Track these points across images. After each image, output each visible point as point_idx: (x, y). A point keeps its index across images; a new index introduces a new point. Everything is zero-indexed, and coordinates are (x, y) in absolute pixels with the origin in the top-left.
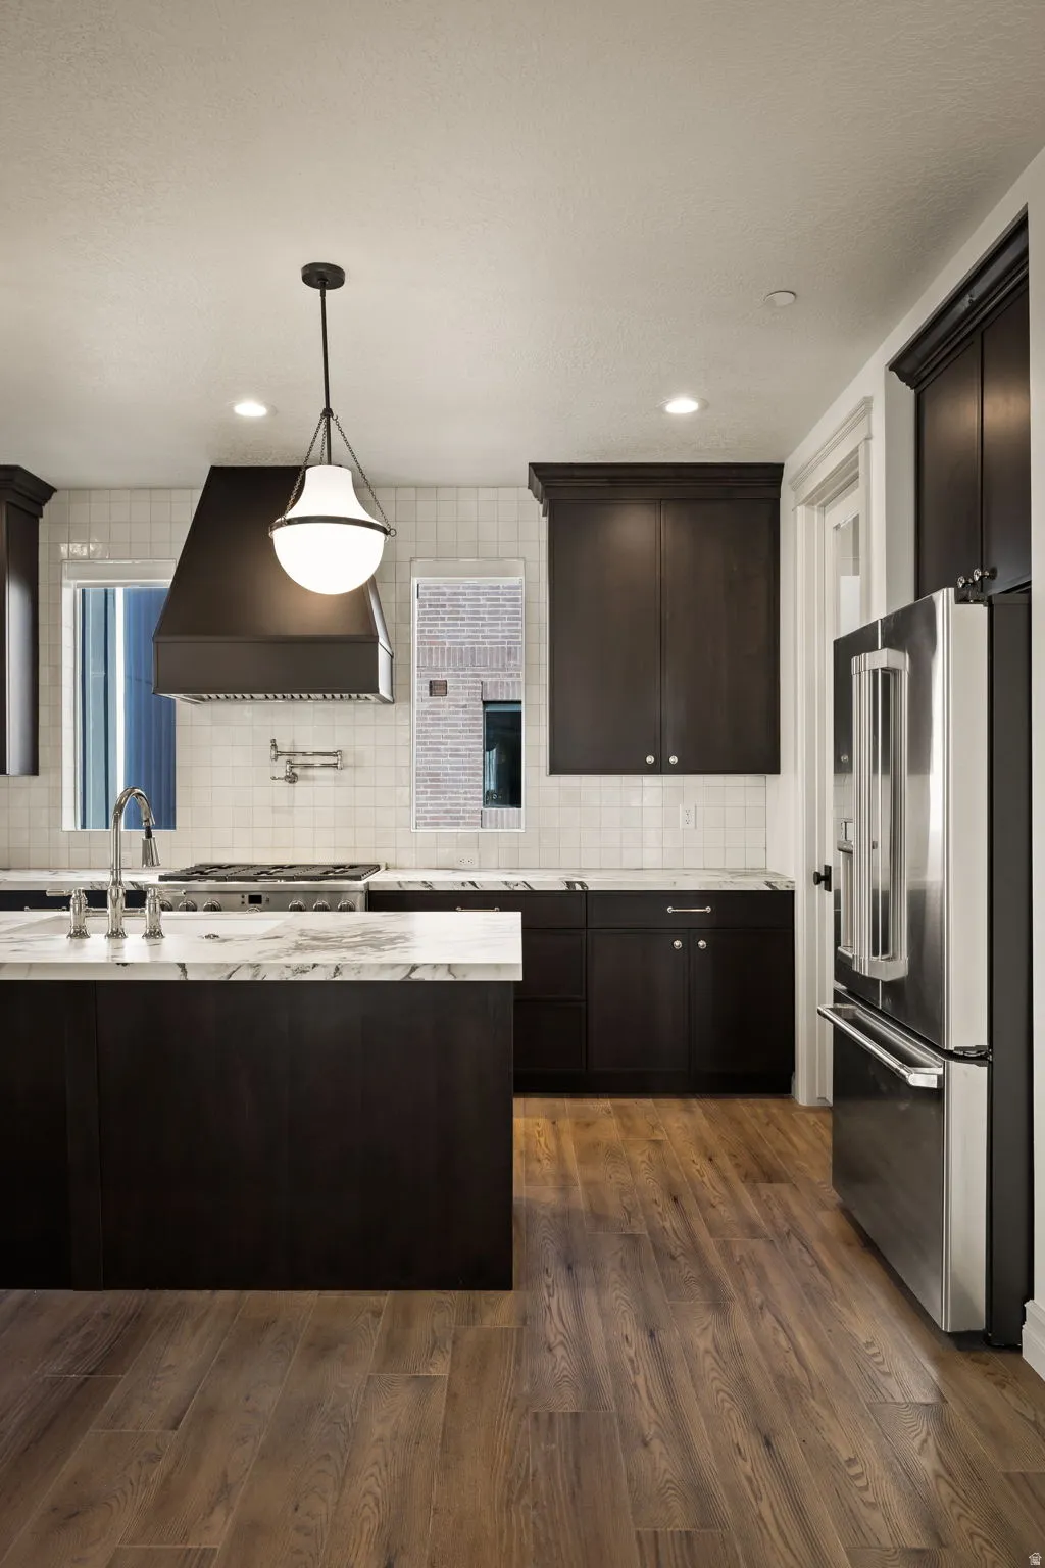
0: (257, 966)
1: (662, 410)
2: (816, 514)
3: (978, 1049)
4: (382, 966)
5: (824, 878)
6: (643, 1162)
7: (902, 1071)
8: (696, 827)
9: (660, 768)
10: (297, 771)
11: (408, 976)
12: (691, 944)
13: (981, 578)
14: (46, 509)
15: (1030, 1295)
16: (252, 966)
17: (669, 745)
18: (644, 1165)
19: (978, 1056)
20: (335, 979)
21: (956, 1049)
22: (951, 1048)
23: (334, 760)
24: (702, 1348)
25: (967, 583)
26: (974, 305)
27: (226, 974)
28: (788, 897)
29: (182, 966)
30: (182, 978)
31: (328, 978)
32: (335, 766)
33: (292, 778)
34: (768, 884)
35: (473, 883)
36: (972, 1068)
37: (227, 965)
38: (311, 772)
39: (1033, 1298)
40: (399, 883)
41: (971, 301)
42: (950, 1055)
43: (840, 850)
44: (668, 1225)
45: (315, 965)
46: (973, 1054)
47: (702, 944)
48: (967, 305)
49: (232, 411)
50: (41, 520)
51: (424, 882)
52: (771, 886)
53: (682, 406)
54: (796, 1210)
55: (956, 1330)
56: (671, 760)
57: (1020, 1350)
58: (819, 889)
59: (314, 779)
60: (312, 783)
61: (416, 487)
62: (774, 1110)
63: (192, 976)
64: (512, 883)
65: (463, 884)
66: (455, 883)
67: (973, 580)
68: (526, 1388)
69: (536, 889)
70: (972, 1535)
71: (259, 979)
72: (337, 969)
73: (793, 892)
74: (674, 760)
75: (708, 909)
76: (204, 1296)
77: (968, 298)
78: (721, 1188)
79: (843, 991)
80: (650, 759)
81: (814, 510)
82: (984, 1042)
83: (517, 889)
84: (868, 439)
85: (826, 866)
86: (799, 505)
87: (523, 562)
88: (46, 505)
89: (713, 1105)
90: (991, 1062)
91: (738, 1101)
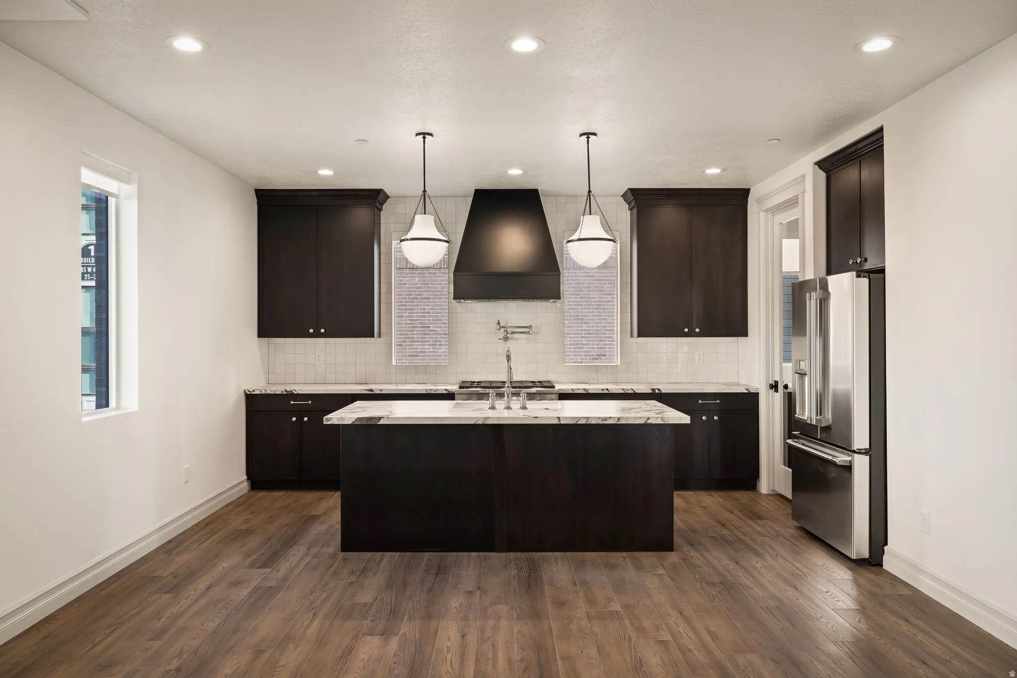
0: (588, 418)
1: (704, 172)
2: (770, 216)
3: (865, 449)
4: (636, 418)
5: (774, 387)
6: (701, 513)
7: (834, 460)
8: (704, 363)
9: (690, 334)
10: (508, 335)
11: (646, 422)
12: (710, 418)
13: (860, 262)
14: (384, 206)
15: (886, 544)
16: (586, 418)
17: (695, 323)
18: (702, 515)
19: (866, 452)
20: (618, 423)
21: (857, 449)
22: (855, 449)
23: (527, 330)
24: (759, 566)
25: (854, 262)
26: (856, 150)
27: (575, 421)
28: (755, 396)
29: (559, 418)
30: (559, 423)
31: (615, 423)
32: (528, 333)
33: (506, 339)
34: (747, 389)
35: (607, 389)
36: (864, 456)
37: (576, 418)
38: (515, 336)
39: (887, 545)
40: (572, 389)
41: (856, 149)
42: (854, 452)
43: (796, 373)
44: (725, 533)
45: (610, 418)
46: (863, 451)
47: (715, 418)
48: (854, 150)
49: (507, 173)
50: (381, 212)
51: (584, 389)
52: (748, 391)
53: (713, 171)
54: (777, 528)
55: (857, 558)
56: (696, 330)
57: (882, 565)
58: (772, 391)
59: (516, 339)
60: (515, 341)
61: (566, 196)
62: (752, 495)
63: (562, 422)
64: (626, 389)
65: (603, 390)
66: (599, 389)
67: (856, 261)
68: (698, 576)
69: (637, 392)
70: (874, 607)
71: (589, 423)
72: (619, 419)
73: (758, 393)
74: (697, 330)
75: (718, 401)
76: (550, 554)
77: (855, 147)
78: (741, 521)
79: (798, 434)
80: (686, 330)
81: (768, 214)
82: (868, 447)
83: (628, 392)
84: (804, 192)
85: (775, 381)
86: (762, 211)
87: (619, 233)
88: (385, 204)
89: (722, 494)
90: (870, 454)
91: (733, 492)
